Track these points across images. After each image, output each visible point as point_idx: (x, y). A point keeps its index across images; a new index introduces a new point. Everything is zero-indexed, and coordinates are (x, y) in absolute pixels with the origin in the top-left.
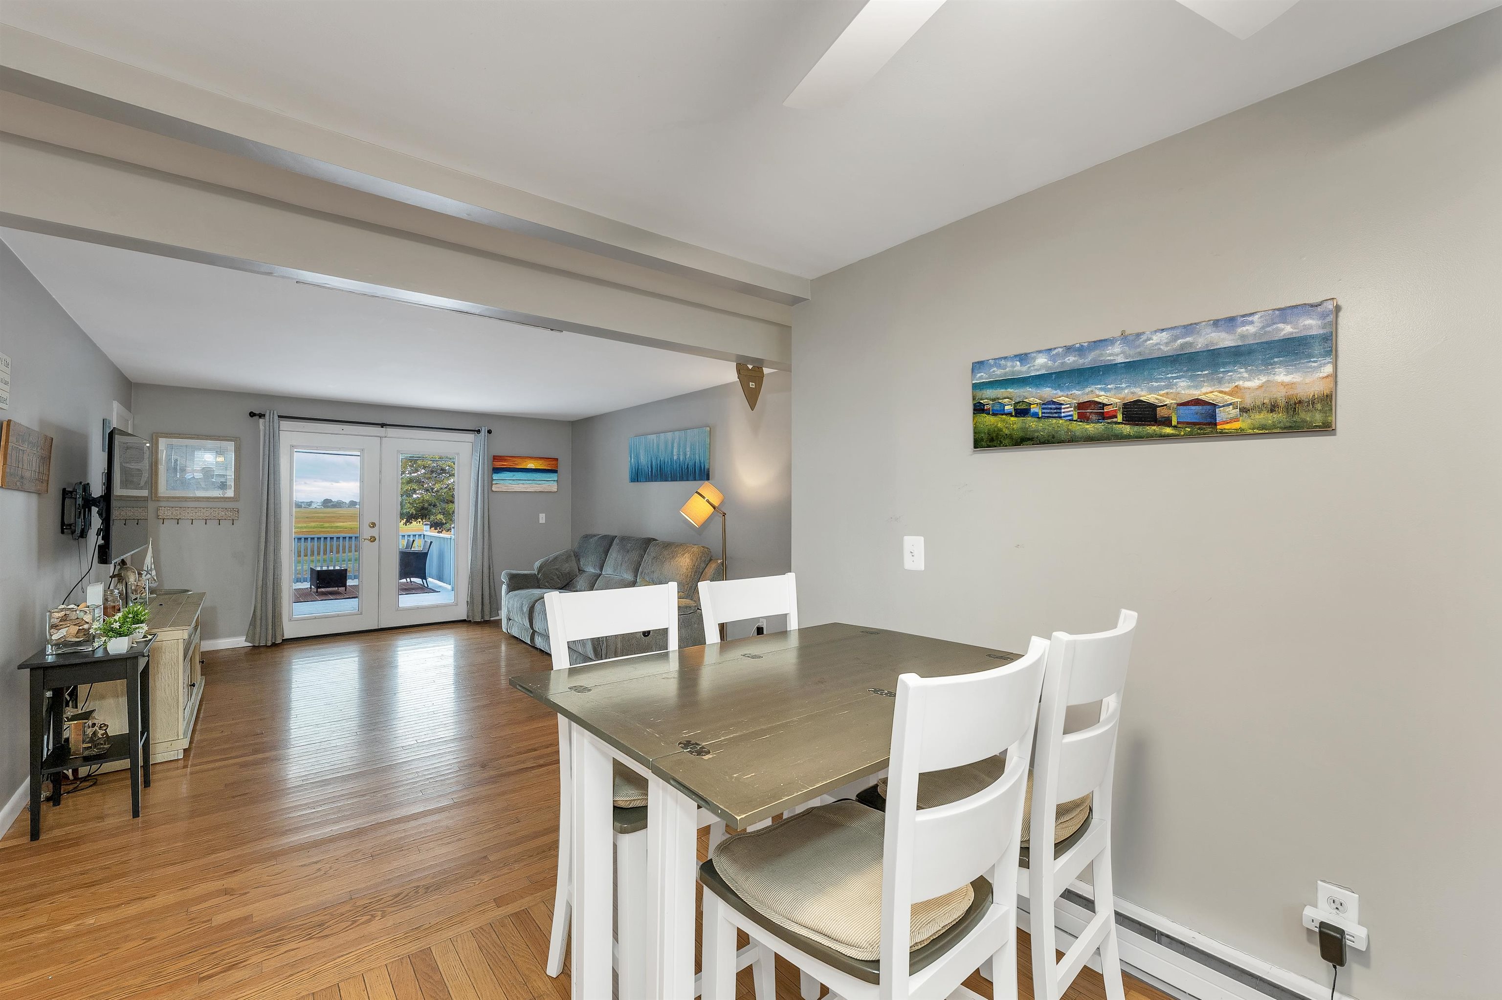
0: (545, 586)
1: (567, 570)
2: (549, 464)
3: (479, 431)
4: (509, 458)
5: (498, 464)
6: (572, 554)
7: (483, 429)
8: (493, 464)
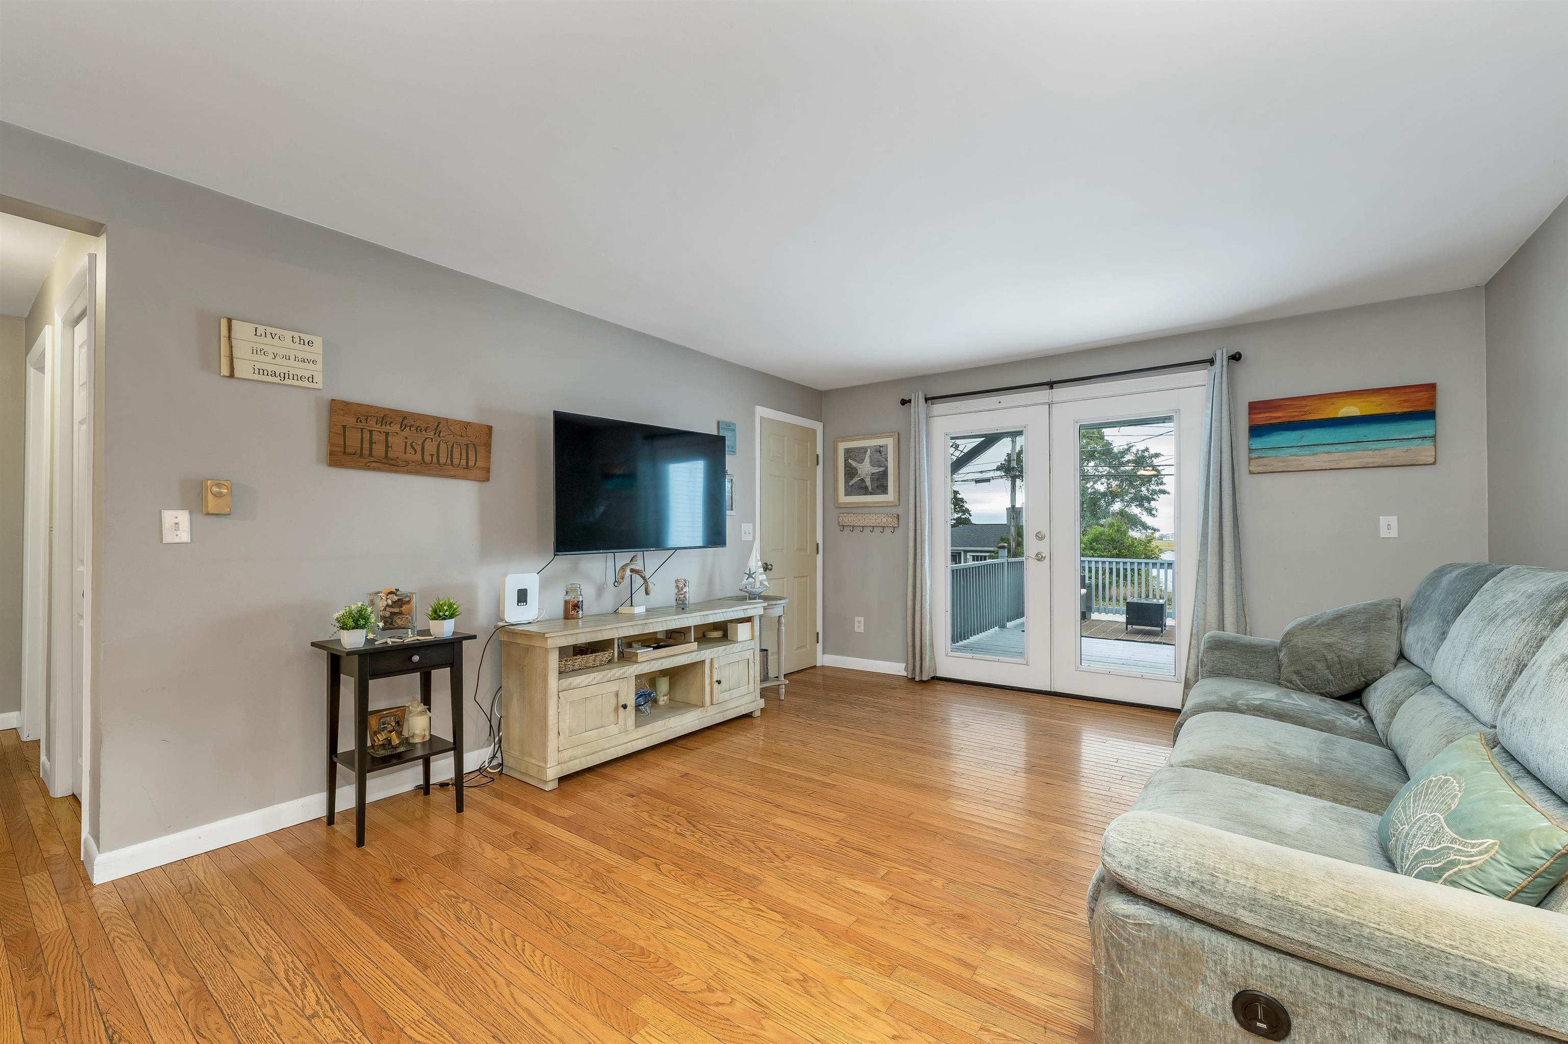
0: (1290, 682)
1: (1358, 651)
2: (1406, 401)
3: (1211, 362)
4: (1288, 403)
5: (1263, 418)
6: (1395, 611)
7: (1219, 353)
8: (1250, 420)
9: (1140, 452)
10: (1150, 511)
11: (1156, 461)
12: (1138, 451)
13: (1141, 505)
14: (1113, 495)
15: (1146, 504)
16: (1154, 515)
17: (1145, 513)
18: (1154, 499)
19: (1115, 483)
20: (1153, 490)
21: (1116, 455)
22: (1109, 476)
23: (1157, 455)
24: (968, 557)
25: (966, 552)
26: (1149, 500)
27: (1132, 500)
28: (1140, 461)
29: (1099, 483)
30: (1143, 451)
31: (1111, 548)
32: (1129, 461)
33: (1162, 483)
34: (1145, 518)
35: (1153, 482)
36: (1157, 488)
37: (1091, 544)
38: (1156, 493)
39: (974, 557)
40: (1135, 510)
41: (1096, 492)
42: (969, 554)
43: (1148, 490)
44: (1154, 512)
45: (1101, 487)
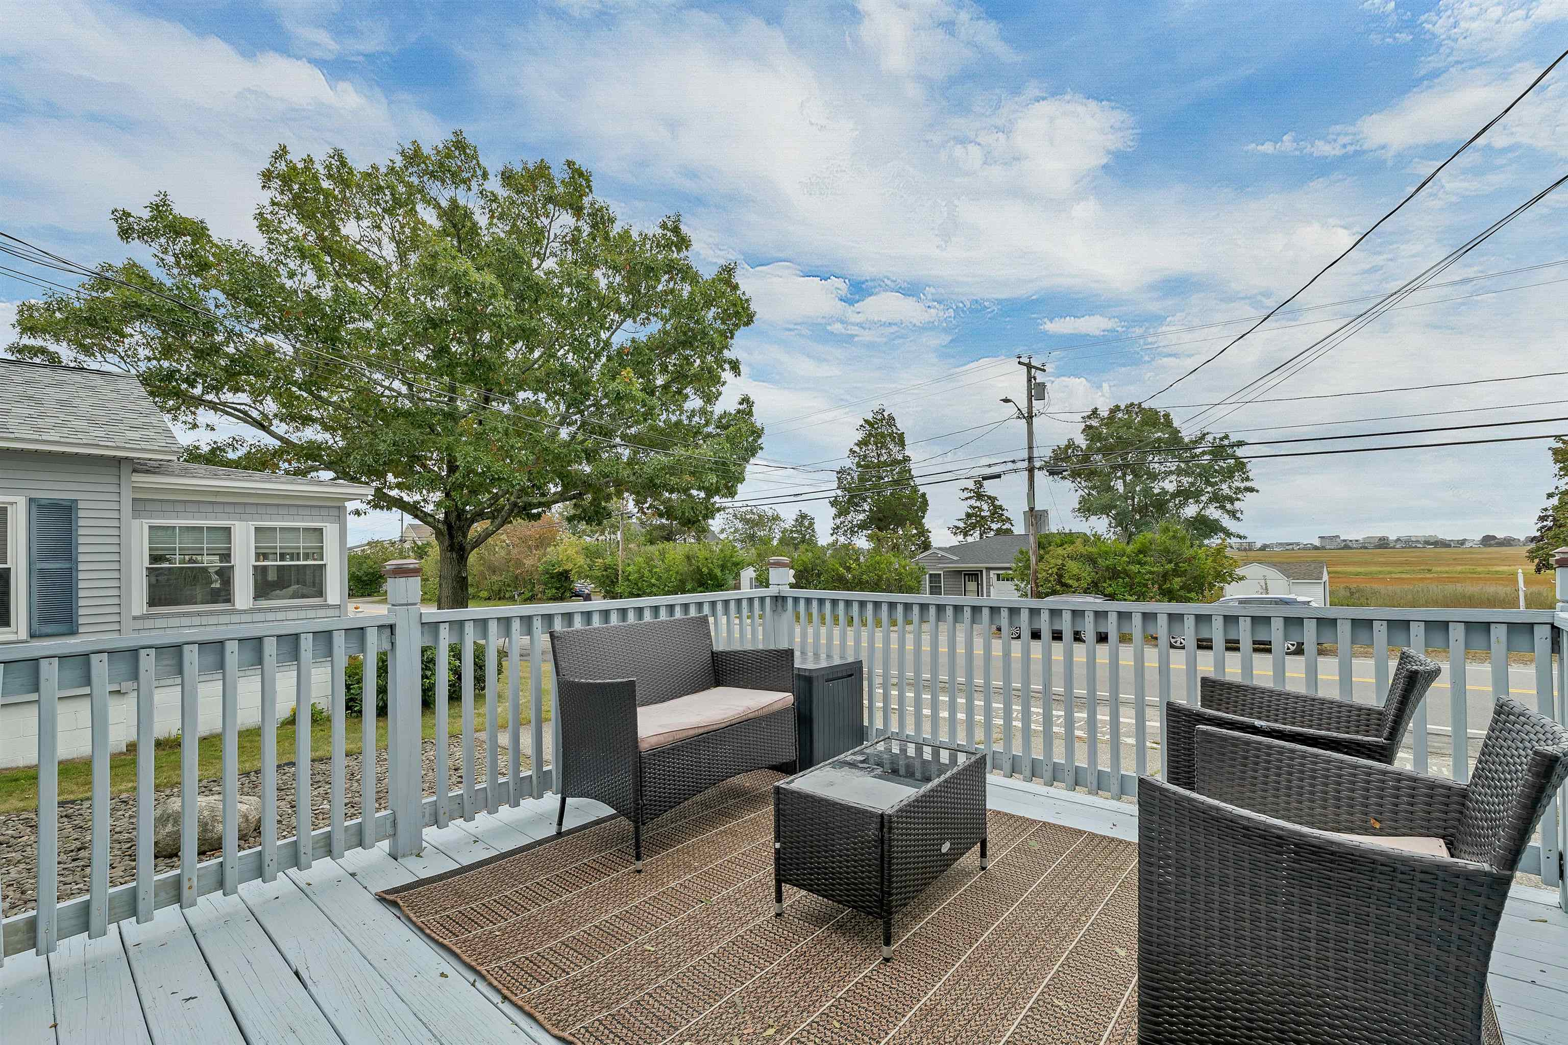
9: (1217, 440)
10: (1233, 514)
11: (1240, 452)
12: (1215, 439)
13: (1223, 507)
14: (1185, 495)
15: (1229, 506)
16: (1238, 518)
17: (1226, 516)
18: (1238, 499)
19: (1186, 481)
20: (1238, 488)
21: (1187, 445)
22: (1179, 472)
23: (1240, 444)
24: (992, 576)
25: (988, 569)
26: (1232, 501)
27: (1210, 500)
28: (1219, 451)
29: (1167, 481)
30: (1221, 439)
31: (1164, 561)
32: (1204, 453)
33: (1247, 479)
34: (1227, 522)
35: (1236, 478)
36: (1242, 485)
37: (1137, 555)
38: (1240, 492)
39: (998, 575)
40: (1213, 512)
41: (1164, 492)
42: (992, 572)
43: (1230, 487)
44: (1239, 515)
45: (1170, 485)
